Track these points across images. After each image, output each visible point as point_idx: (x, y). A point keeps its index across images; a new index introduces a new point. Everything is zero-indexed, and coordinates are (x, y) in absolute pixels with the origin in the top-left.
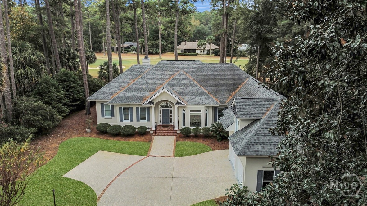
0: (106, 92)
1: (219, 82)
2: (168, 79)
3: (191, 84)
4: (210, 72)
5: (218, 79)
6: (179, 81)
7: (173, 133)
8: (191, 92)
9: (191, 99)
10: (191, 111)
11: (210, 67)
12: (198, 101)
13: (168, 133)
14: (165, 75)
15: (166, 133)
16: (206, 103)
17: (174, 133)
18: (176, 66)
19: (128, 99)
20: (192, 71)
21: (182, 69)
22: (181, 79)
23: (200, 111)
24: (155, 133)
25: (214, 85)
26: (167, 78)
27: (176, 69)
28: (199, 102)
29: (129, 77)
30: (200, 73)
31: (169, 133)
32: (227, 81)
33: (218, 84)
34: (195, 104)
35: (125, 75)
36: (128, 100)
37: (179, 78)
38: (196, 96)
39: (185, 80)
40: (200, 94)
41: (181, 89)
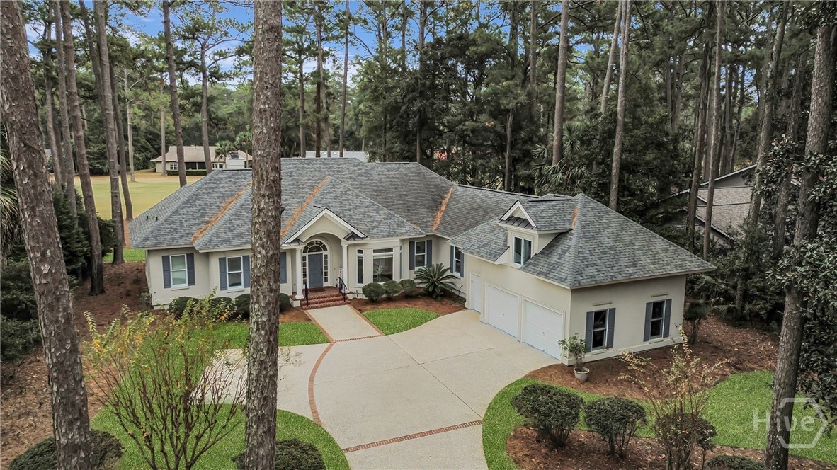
0: (176, 229)
1: (407, 196)
2: (310, 194)
3: (360, 201)
4: (383, 178)
5: (404, 191)
6: (336, 196)
7: (341, 299)
8: (368, 216)
9: (373, 229)
10: (375, 251)
11: (379, 169)
12: (386, 231)
13: (331, 301)
14: (301, 186)
15: (327, 301)
16: (402, 233)
17: (344, 299)
18: (315, 170)
19: (242, 238)
20: (350, 177)
21: (329, 175)
22: (339, 192)
23: (390, 250)
24: (308, 304)
25: (401, 202)
26: (307, 193)
27: (318, 175)
28: (389, 233)
29: (215, 195)
30: (367, 180)
31: (334, 301)
32: (418, 193)
33: (407, 199)
34: (384, 237)
35: (204, 191)
36: (244, 240)
37: (334, 191)
38: (380, 223)
39: (346, 193)
40: (384, 218)
41: (346, 210)
